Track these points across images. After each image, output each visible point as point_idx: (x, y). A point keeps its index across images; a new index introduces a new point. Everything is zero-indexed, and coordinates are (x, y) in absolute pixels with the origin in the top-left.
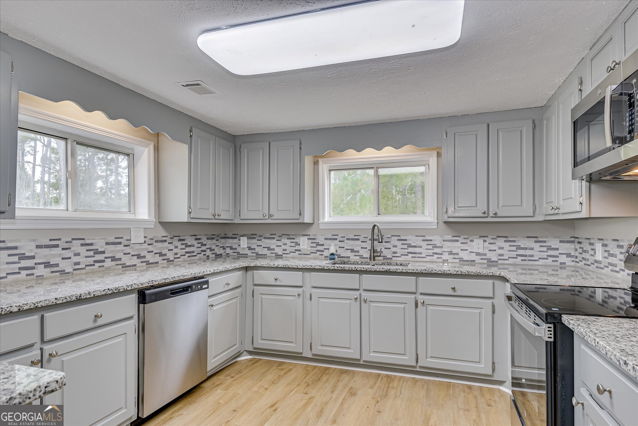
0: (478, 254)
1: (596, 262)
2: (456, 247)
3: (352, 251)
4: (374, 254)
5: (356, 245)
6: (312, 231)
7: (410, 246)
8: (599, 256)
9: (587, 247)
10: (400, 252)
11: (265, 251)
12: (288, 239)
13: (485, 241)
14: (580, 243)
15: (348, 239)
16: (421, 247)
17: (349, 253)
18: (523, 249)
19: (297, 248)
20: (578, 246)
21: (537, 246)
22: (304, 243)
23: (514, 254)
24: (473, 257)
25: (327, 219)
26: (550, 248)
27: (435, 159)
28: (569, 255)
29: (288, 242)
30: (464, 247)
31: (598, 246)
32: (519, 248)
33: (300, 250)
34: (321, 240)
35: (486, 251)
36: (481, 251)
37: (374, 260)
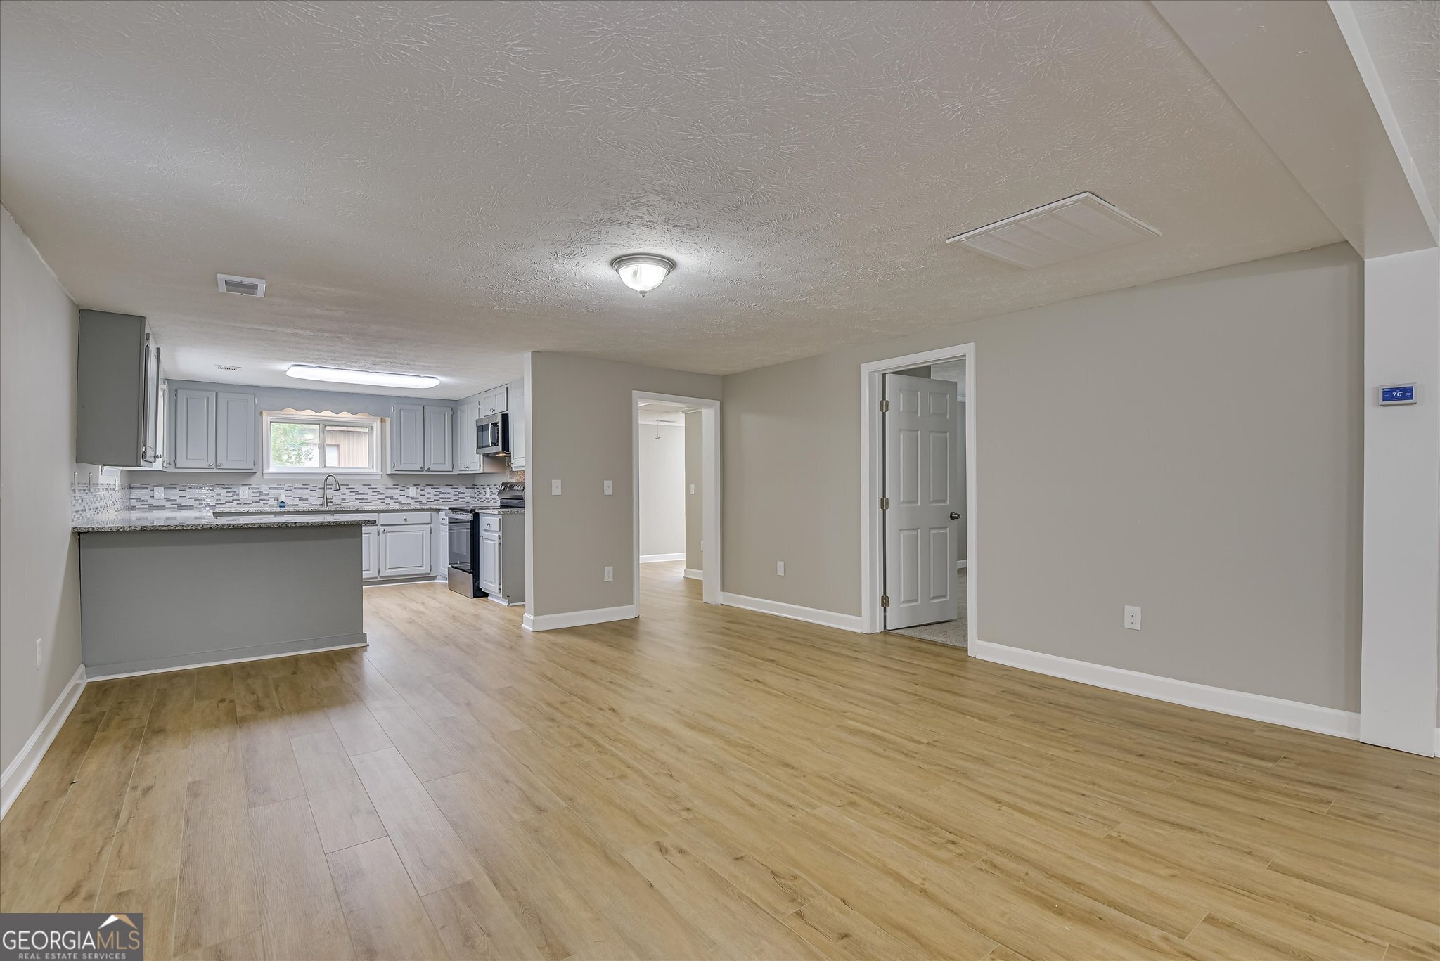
0: (412, 498)
1: (486, 498)
2: (396, 493)
3: (301, 499)
4: (326, 501)
5: (305, 494)
6: (253, 481)
7: (357, 493)
8: (487, 496)
9: (482, 491)
10: (348, 499)
11: (192, 502)
12: (224, 488)
13: (418, 488)
14: (477, 488)
15: (295, 488)
16: (367, 494)
17: (297, 502)
18: (443, 493)
19: (235, 497)
20: (476, 491)
21: (452, 491)
22: (244, 493)
23: (437, 497)
24: (409, 500)
25: (271, 470)
26: (460, 493)
27: (379, 423)
28: (471, 497)
29: (224, 492)
30: (402, 493)
31: (487, 489)
32: (441, 493)
33: (239, 500)
34: (264, 489)
35: (419, 496)
36: (415, 496)
37: (327, 506)
